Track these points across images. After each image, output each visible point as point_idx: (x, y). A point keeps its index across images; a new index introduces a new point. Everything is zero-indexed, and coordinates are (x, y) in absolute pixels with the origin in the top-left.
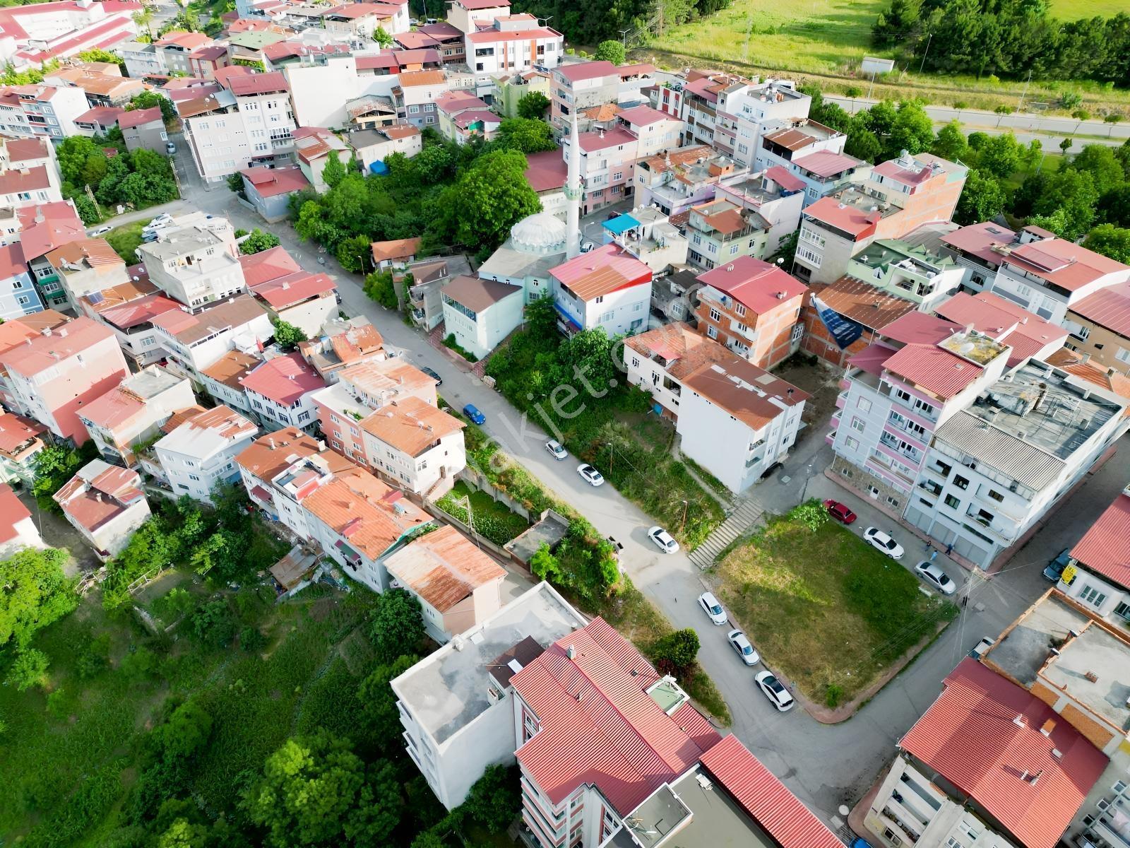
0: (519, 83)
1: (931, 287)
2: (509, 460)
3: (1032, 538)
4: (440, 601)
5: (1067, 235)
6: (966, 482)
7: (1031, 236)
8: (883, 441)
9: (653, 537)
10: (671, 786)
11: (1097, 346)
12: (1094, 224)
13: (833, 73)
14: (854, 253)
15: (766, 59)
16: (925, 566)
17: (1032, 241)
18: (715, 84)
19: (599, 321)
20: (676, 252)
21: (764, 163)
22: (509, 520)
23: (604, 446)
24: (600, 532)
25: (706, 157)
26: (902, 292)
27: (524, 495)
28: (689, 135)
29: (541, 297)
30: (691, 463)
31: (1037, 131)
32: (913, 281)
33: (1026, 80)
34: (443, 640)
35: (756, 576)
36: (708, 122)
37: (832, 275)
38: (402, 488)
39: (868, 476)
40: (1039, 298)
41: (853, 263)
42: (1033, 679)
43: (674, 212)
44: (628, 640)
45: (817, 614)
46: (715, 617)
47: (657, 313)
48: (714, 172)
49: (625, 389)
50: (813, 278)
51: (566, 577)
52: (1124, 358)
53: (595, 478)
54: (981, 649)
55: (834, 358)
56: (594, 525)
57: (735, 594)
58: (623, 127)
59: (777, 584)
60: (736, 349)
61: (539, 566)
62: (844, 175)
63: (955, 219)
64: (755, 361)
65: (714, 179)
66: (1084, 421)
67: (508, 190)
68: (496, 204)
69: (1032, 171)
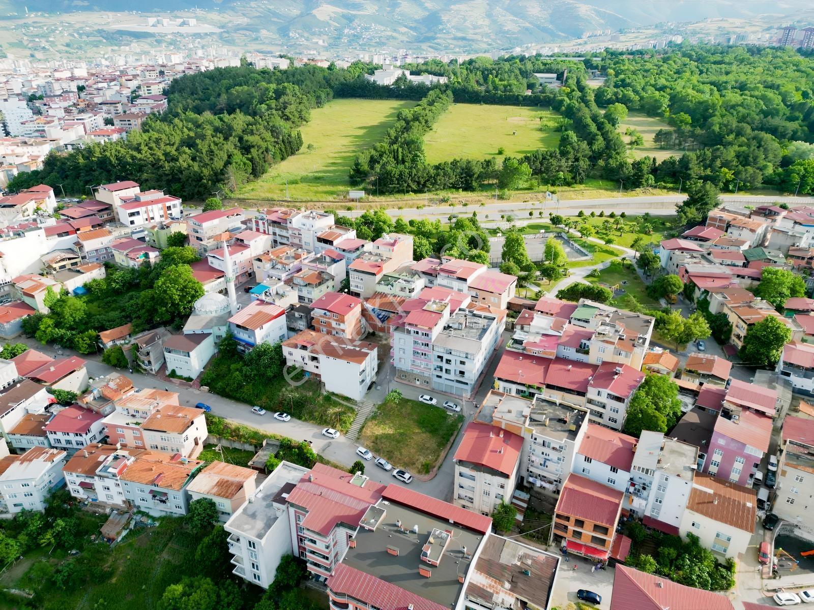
0: (162, 228)
1: (413, 289)
2: (233, 424)
4: (227, 495)
6: (450, 361)
7: (446, 260)
8: (414, 355)
9: (326, 434)
11: (483, 299)
13: (337, 200)
14: (377, 281)
15: (300, 197)
16: (446, 403)
17: (447, 262)
18: (283, 214)
19: (264, 339)
20: (292, 298)
21: (320, 249)
22: (243, 454)
23: (285, 400)
25: (291, 251)
26: (402, 294)
27: (249, 438)
28: (275, 241)
29: (225, 336)
30: (333, 394)
31: (437, 214)
32: (405, 288)
33: (425, 192)
35: (379, 432)
36: (284, 233)
37: (370, 293)
39: (413, 374)
40: (456, 285)
41: (378, 285)
42: (492, 421)
43: (284, 279)
45: (410, 438)
46: (366, 457)
47: (291, 329)
48: (297, 257)
49: (287, 368)
50: (362, 296)
52: (494, 301)
53: (286, 417)
55: (383, 329)
56: (293, 438)
57: (372, 443)
58: (239, 242)
59: (389, 432)
60: (338, 335)
61: (272, 465)
62: (360, 248)
63: (414, 259)
64: (349, 337)
65: (299, 260)
66: (484, 326)
69: (440, 233)
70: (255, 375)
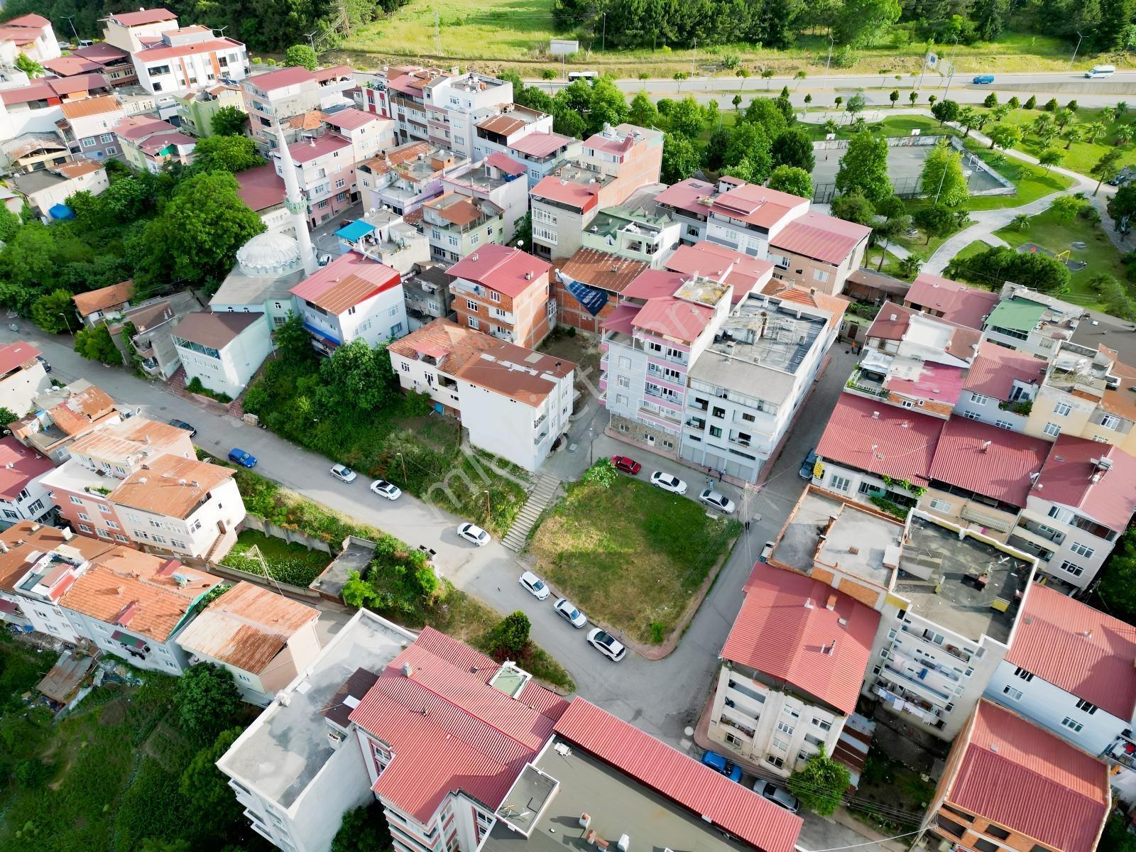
0: (207, 99)
1: (657, 245)
2: (293, 496)
3: (784, 447)
4: (252, 663)
5: (755, 179)
6: (723, 411)
7: (727, 186)
8: (648, 392)
9: (463, 534)
10: (533, 765)
11: (798, 272)
12: (773, 167)
13: (526, 58)
14: (584, 225)
15: (460, 50)
16: (706, 494)
17: (728, 189)
18: (417, 79)
19: (357, 333)
20: (418, 251)
21: (483, 151)
22: (310, 559)
23: (393, 457)
24: (409, 544)
25: (425, 152)
26: (633, 254)
27: (319, 529)
28: (403, 133)
29: (287, 320)
30: (484, 453)
31: (711, 92)
32: (640, 243)
33: (693, 47)
34: (266, 702)
35: (567, 543)
36: (418, 117)
37: (570, 249)
38: (177, 556)
39: (642, 426)
40: (745, 240)
41: (586, 234)
42: (812, 566)
43: (407, 211)
44: (460, 642)
45: (627, 562)
46: (538, 593)
47: (415, 314)
48: (437, 166)
49: (400, 395)
50: (554, 255)
51: (384, 599)
52: (820, 278)
53: (392, 491)
54: (767, 553)
55: (589, 326)
56: (402, 538)
57: (552, 566)
58: (333, 133)
59: (587, 545)
60: (499, 335)
61: (353, 596)
62: (559, 153)
63: (663, 180)
64: (520, 342)
65: (438, 173)
66: (802, 338)
67: (222, 214)
68: (213, 231)
69: (715, 128)
70: (338, 403)
